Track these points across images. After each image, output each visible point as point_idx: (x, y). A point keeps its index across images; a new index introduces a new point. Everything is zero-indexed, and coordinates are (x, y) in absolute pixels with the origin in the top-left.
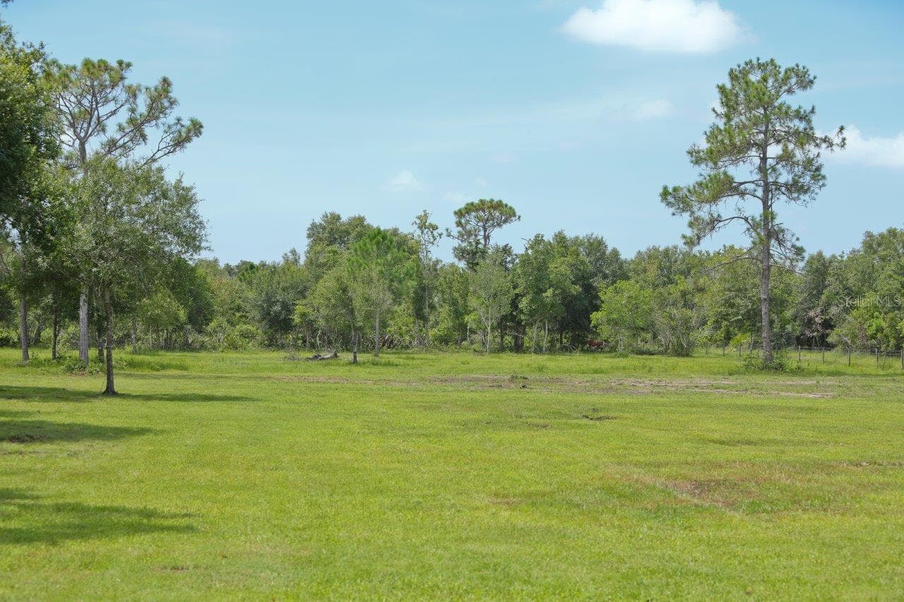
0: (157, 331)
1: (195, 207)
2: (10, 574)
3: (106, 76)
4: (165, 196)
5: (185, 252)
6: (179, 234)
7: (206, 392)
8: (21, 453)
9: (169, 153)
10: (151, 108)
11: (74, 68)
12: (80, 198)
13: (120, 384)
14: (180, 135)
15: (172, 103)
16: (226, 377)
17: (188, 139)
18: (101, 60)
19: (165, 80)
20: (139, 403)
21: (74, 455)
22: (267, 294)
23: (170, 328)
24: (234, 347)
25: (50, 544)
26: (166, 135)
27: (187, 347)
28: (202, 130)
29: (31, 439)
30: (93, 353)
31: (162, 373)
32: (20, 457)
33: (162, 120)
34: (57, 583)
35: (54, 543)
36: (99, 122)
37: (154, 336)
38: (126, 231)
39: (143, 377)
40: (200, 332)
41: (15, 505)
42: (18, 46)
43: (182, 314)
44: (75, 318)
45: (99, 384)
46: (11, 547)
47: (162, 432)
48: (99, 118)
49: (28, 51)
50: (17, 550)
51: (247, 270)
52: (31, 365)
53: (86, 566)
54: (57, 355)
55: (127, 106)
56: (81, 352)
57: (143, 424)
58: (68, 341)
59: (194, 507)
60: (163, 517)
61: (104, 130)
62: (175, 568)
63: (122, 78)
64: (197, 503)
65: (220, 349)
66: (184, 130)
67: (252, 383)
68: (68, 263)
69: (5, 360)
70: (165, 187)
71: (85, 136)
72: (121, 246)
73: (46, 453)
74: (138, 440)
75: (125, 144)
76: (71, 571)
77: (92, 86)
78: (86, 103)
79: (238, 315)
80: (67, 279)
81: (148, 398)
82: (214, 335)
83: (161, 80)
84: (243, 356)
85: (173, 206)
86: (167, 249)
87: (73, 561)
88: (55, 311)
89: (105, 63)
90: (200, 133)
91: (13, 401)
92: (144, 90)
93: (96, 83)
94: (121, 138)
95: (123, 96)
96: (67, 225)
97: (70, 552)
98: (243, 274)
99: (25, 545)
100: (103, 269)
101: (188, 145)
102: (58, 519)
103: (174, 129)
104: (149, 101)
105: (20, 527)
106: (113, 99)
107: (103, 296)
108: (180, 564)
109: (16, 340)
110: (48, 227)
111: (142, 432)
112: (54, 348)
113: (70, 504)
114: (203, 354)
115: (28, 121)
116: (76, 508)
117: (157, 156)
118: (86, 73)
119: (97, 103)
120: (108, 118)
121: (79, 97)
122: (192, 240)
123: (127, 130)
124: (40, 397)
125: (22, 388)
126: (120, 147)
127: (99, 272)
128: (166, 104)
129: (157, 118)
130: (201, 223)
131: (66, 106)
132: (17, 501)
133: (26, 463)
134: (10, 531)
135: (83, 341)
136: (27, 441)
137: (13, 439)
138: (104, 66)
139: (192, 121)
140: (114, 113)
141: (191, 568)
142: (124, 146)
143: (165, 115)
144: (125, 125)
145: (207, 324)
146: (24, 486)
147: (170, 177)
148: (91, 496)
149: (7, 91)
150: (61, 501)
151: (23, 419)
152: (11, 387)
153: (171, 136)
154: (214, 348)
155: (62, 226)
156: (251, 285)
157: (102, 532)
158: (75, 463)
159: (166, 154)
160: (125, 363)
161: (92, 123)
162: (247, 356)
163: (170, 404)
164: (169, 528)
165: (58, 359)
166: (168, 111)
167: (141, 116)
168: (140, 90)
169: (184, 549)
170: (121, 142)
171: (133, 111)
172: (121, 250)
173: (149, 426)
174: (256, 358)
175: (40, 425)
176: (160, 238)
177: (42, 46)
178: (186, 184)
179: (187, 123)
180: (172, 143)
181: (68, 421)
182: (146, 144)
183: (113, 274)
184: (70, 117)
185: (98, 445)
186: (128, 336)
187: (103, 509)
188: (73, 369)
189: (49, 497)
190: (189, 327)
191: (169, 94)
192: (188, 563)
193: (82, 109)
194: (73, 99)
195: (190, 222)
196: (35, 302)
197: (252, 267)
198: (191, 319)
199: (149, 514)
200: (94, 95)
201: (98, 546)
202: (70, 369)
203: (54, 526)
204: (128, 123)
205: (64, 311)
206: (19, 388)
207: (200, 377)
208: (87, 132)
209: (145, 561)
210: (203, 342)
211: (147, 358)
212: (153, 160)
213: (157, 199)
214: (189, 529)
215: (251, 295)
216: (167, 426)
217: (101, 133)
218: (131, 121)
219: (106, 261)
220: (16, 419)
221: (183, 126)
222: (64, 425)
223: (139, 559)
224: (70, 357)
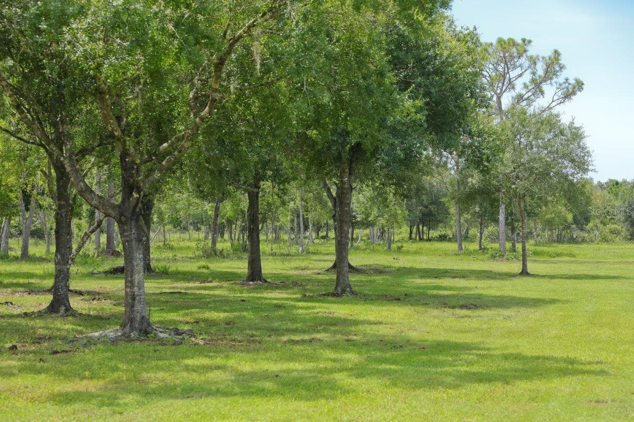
0: (551, 230)
1: (584, 141)
2: (478, 405)
3: (514, 50)
4: (562, 133)
5: (578, 173)
6: (573, 161)
7: (591, 273)
8: (470, 317)
9: (560, 103)
10: (546, 72)
11: (491, 44)
12: (507, 136)
13: (531, 267)
14: (568, 91)
15: (562, 68)
16: (604, 262)
17: (574, 93)
18: (510, 38)
19: (556, 52)
20: (546, 280)
21: (508, 318)
22: (629, 202)
23: (561, 227)
24: (605, 240)
25: (504, 383)
26: (558, 90)
27: (572, 240)
28: (583, 86)
29: (475, 307)
30: (508, 245)
31: (557, 259)
32: (470, 319)
33: (555, 80)
34: (515, 412)
35: (507, 383)
36: (510, 83)
37: (550, 233)
38: (535, 158)
39: (544, 262)
40: (582, 230)
41: (473, 354)
42: (458, 29)
43: (570, 217)
44: (496, 221)
45: (517, 267)
46: (476, 385)
47: (567, 301)
48: (510, 79)
49: (466, 32)
50: (482, 388)
51: (613, 185)
52: (464, 254)
53: (533, 400)
54: (483, 247)
55: (529, 70)
56: (500, 245)
57: (552, 296)
58: (489, 237)
59: (603, 356)
60: (582, 364)
61: (513, 88)
62: (597, 402)
63: (525, 51)
64: (604, 353)
65: (597, 242)
66: (570, 86)
67: (622, 266)
68: (494, 182)
69: (445, 251)
70: (562, 127)
71: (500, 93)
72: (531, 170)
73: (488, 317)
74: (551, 307)
75: (529, 97)
76: (523, 403)
77: (505, 57)
78: (500, 69)
79: (608, 217)
80: (494, 193)
81: (552, 277)
82: (591, 232)
83: (553, 52)
84: (612, 247)
85: (568, 140)
86: (564, 171)
87: (524, 396)
88: (481, 216)
89: (513, 40)
90: (582, 89)
91: (457, 280)
92: (541, 59)
93: (507, 55)
94: (526, 93)
95: (527, 64)
96: (499, 155)
97: (520, 389)
98: (611, 189)
99: (486, 384)
100: (520, 186)
101: (573, 97)
102: (507, 365)
103: (563, 86)
104: (545, 67)
105: (481, 370)
106: (520, 66)
107: (519, 205)
108: (601, 398)
109: (451, 236)
110: (485, 157)
111: (553, 301)
112: (480, 242)
113: (512, 354)
114: (584, 246)
115: (468, 82)
116: (517, 357)
117: (552, 105)
118: (500, 48)
119: (508, 69)
120: (516, 79)
121: (495, 65)
122: (582, 165)
123: (531, 88)
124: (475, 277)
125: (461, 270)
126: (526, 99)
127: (517, 188)
128: (557, 69)
129: (551, 79)
130: (588, 152)
131: (486, 71)
132: (474, 351)
133: (475, 324)
134: (474, 374)
135: (502, 237)
136: (472, 308)
137: (462, 307)
138: (512, 43)
139: (576, 80)
140: (520, 75)
141: (609, 402)
142: (528, 99)
143: (557, 76)
144: (528, 84)
145: (586, 225)
146: (475, 341)
147: (565, 120)
148: (527, 348)
149: (453, 61)
150: (506, 352)
151: (466, 292)
152: (453, 270)
153: (562, 91)
154: (592, 241)
155: (495, 156)
156: (616, 196)
157: (541, 375)
158: (509, 324)
159: (558, 104)
160: (531, 252)
161: (505, 83)
162: (616, 247)
163: (568, 281)
164: (589, 372)
165: (483, 249)
166: (558, 74)
167: (539, 77)
168: (539, 59)
169: (602, 387)
170: (526, 96)
171: (534, 74)
172: (532, 172)
173: (556, 297)
174: (622, 249)
175: (479, 297)
176: (559, 163)
177: (475, 29)
178: (577, 125)
179: (572, 81)
180: (562, 96)
181: (498, 294)
182: (544, 97)
183: (527, 190)
184: (489, 79)
185: (524, 311)
186: (531, 233)
187: (538, 358)
188: (495, 257)
189: (497, 349)
190: (574, 226)
191: (559, 61)
192: (607, 398)
193: (498, 73)
194: (491, 66)
195: (581, 152)
196: (467, 210)
197: (617, 183)
198: (576, 221)
199: (572, 362)
200: (506, 63)
201: (540, 385)
202: (493, 257)
203: (506, 370)
204: (530, 82)
205: (489, 216)
206: (458, 270)
207: (585, 262)
208: (502, 90)
209: (575, 396)
210: (584, 237)
211: (545, 249)
212: (549, 108)
213: (556, 136)
214: (602, 372)
215: (617, 203)
216: (570, 298)
217: (512, 90)
218: (533, 81)
219: (521, 180)
220: (461, 293)
221: (570, 84)
222: (496, 297)
223: (571, 394)
224: (492, 248)
